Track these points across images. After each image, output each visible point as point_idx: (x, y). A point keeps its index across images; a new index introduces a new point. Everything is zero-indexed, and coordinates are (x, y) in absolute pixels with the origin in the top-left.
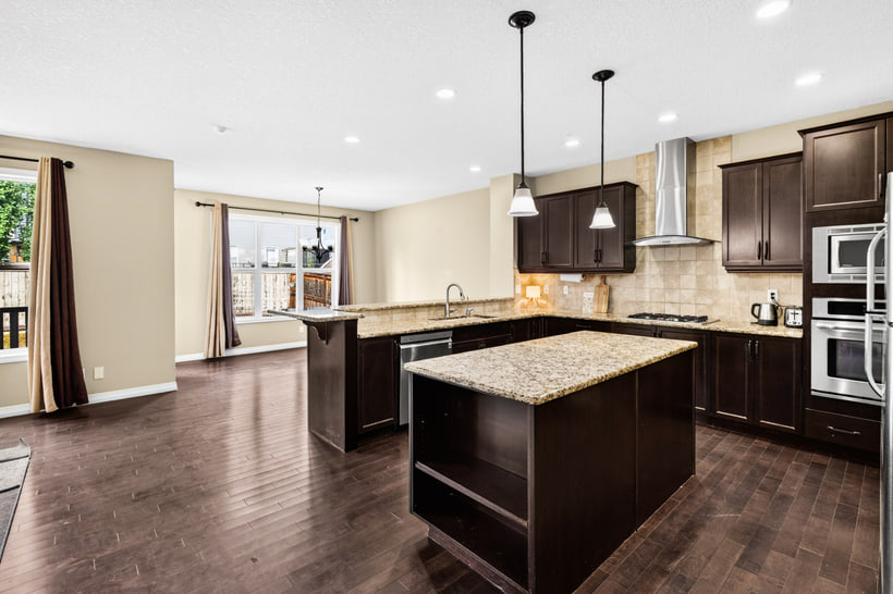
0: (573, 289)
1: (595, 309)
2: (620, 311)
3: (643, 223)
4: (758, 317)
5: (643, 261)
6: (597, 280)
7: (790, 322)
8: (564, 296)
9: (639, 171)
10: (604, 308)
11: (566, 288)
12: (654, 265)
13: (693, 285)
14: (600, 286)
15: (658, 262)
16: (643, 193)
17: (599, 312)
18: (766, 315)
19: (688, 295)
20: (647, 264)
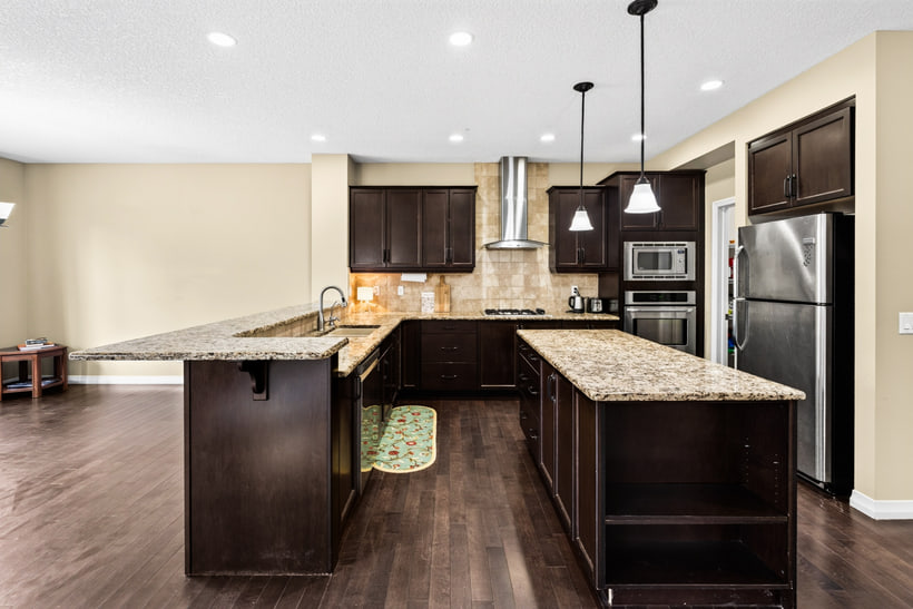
0: (409, 290)
1: (438, 309)
2: (459, 309)
3: (481, 225)
4: (573, 307)
5: (480, 262)
6: (435, 279)
7: (595, 309)
8: (398, 297)
9: (476, 178)
10: (446, 307)
11: (401, 288)
12: (490, 266)
13: (522, 283)
14: (440, 285)
15: (494, 263)
16: (480, 199)
17: (441, 312)
18: (578, 305)
19: (517, 291)
20: (484, 265)
